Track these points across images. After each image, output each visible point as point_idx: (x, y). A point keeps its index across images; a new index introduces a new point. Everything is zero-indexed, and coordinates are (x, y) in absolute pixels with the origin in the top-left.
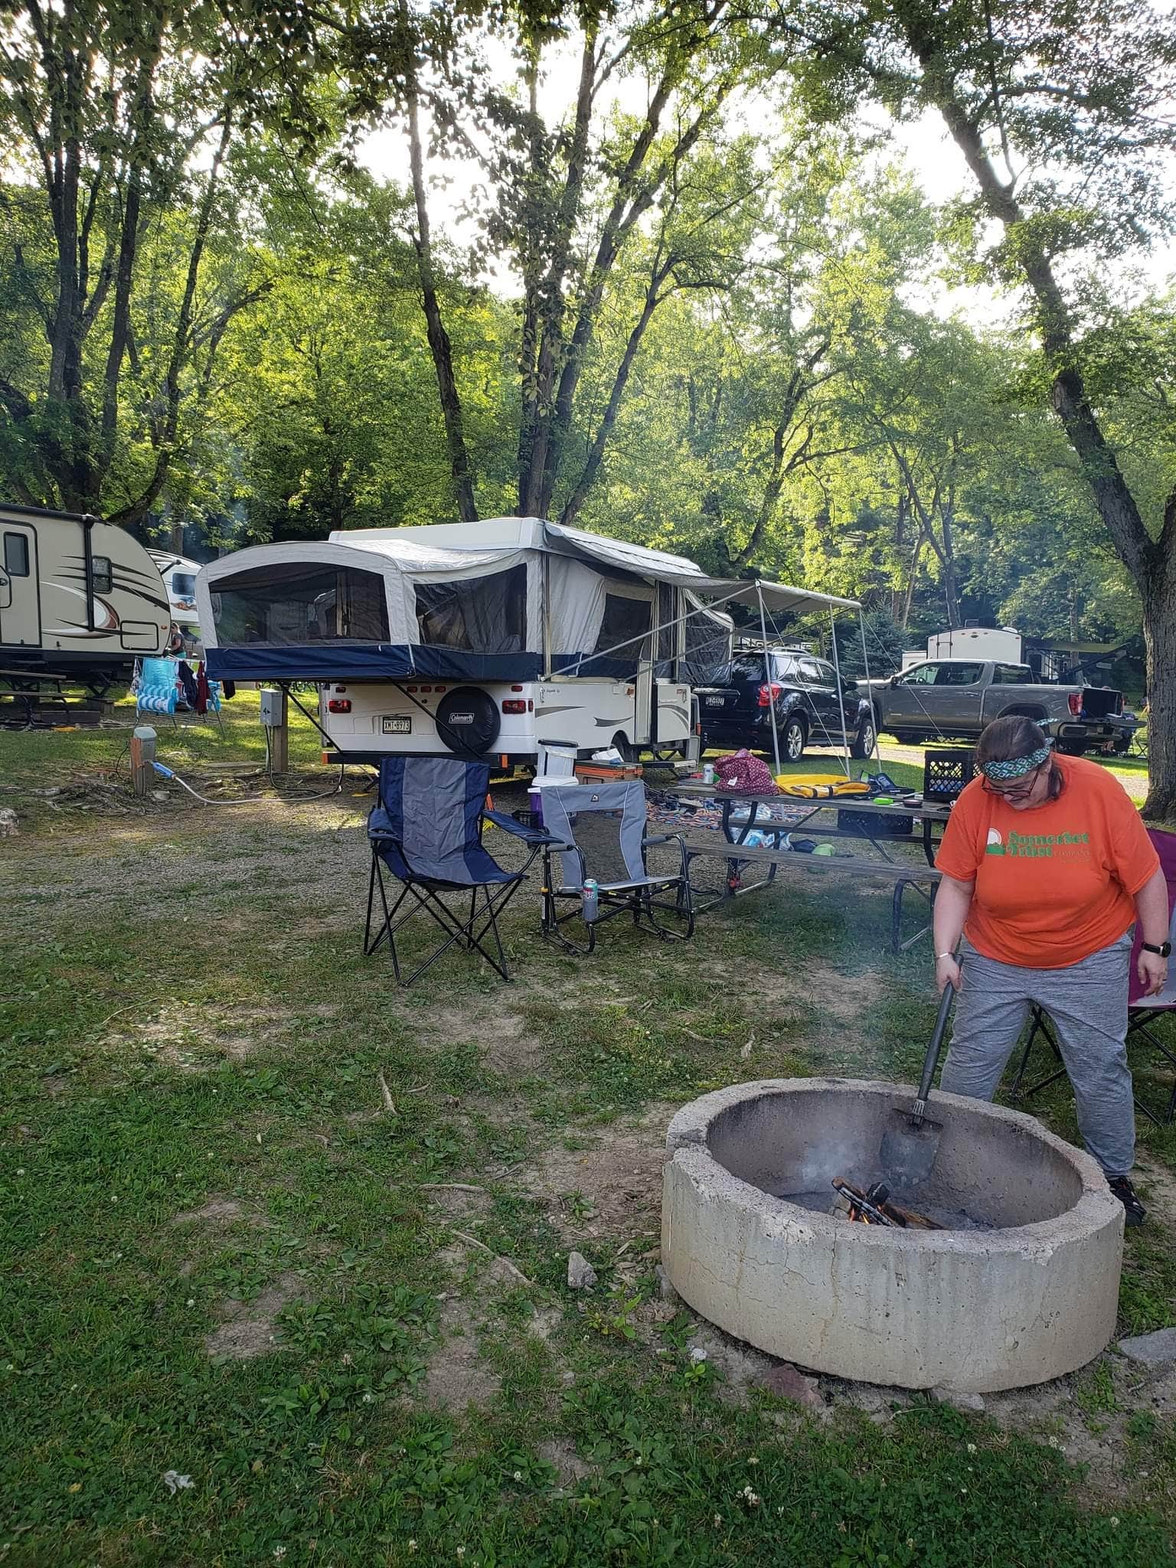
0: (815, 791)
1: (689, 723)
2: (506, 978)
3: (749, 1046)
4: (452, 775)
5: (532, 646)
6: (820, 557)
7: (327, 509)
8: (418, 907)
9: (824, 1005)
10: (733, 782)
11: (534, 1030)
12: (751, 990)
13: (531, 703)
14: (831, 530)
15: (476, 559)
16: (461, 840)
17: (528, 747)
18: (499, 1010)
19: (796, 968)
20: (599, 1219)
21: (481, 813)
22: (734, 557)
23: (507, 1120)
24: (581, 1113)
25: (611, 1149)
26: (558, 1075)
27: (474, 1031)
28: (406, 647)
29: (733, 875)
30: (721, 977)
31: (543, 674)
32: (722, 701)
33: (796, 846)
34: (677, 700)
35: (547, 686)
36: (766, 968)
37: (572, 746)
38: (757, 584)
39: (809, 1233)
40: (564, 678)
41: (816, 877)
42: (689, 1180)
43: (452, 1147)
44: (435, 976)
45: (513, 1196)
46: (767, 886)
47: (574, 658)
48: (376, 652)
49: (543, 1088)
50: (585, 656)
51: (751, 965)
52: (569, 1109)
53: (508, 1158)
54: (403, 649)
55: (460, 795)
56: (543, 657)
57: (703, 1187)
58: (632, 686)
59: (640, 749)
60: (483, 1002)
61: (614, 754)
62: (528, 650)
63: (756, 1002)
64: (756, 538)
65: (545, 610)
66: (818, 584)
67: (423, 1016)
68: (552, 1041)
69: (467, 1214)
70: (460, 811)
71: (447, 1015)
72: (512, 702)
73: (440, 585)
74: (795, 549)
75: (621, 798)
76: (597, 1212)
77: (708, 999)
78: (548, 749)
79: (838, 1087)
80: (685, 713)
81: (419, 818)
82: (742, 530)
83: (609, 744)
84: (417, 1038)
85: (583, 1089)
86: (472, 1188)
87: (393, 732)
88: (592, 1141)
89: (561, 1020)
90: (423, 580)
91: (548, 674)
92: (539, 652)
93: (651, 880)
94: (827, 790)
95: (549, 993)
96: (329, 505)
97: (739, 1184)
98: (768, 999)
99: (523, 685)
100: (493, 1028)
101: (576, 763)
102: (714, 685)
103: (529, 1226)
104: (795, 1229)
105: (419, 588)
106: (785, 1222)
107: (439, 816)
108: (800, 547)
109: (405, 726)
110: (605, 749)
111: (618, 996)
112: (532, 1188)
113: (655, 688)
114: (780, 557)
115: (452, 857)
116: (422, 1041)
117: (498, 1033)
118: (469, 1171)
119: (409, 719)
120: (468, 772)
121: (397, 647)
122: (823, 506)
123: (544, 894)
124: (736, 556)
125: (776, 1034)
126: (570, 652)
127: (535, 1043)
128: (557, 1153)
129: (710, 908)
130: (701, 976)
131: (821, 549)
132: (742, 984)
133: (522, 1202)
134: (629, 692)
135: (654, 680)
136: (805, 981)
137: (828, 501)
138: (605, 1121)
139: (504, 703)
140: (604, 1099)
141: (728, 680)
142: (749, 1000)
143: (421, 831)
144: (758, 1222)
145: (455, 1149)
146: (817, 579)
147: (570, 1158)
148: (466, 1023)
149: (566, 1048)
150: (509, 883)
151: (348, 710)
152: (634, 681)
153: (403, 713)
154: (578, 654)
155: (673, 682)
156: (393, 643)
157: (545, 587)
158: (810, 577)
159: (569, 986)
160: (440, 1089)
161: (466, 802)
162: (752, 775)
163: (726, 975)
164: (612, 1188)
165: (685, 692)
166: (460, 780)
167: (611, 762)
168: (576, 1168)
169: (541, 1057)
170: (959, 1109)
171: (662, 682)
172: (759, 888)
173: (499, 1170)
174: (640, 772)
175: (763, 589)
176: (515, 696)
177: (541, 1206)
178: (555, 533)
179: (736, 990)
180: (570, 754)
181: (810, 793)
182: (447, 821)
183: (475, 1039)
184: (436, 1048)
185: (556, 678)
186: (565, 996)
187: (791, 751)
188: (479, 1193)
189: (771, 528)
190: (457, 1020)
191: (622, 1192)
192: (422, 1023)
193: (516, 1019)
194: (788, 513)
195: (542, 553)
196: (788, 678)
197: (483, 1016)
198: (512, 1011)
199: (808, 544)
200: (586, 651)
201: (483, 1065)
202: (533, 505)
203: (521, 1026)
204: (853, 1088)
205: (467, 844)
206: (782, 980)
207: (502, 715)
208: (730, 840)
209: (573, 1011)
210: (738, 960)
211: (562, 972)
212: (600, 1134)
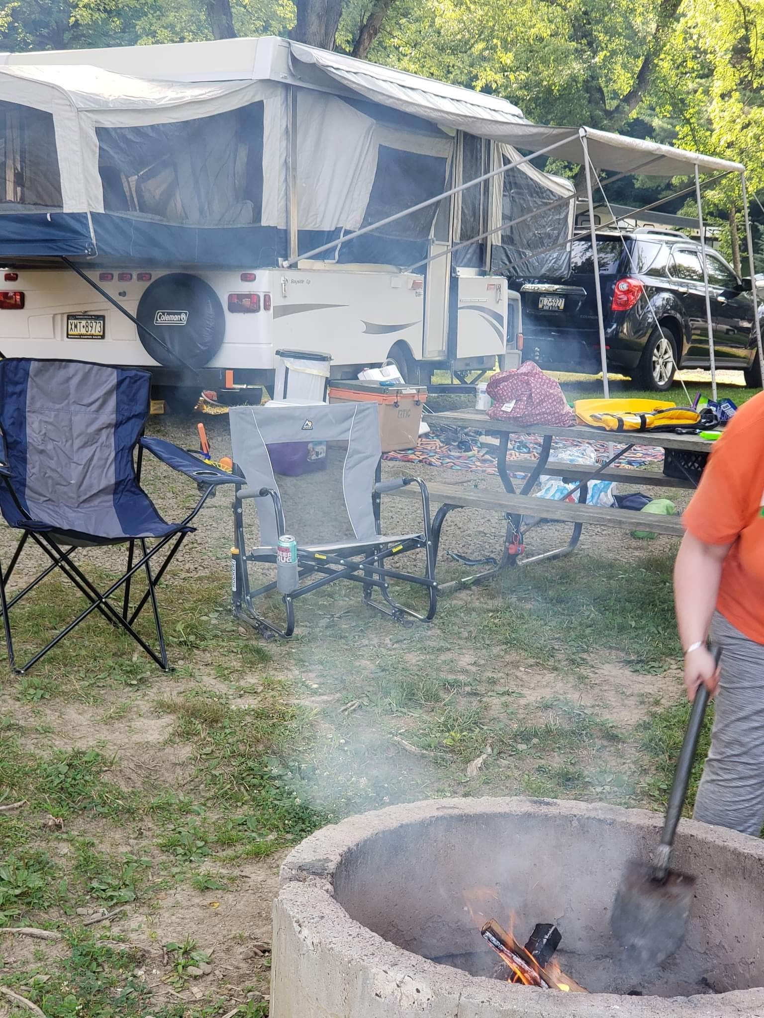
0: (621, 421)
1: (504, 331)
2: (163, 667)
3: (479, 761)
4: (97, 386)
5: (270, 217)
6: (734, 105)
7: (45, 31)
8: (51, 569)
9: (597, 710)
10: (508, 407)
11: (186, 735)
12: (502, 689)
13: (267, 298)
14: (752, 67)
15: (190, 94)
16: (109, 478)
17: (262, 359)
18: (144, 706)
19: (573, 662)
20: (211, 978)
21: (138, 441)
22: (611, 105)
23: (124, 849)
24: (229, 843)
25: (257, 890)
26: (208, 795)
27: (104, 734)
28: (83, 216)
29: (514, 538)
30: (464, 671)
31: (286, 257)
32: (561, 303)
33: (622, 502)
34: (486, 299)
35: (292, 274)
36: (531, 661)
37: (323, 358)
38: (582, 132)
39: (427, 992)
40: (318, 265)
41: (640, 543)
42: (291, 923)
43: (36, 881)
44: (66, 661)
45: (99, 945)
46: (566, 555)
47: (332, 235)
48: (44, 222)
49: (185, 810)
50: (347, 232)
51: (513, 656)
52: (212, 838)
53: (111, 898)
54: (79, 218)
55: (108, 415)
56: (286, 232)
57: (305, 932)
58: (420, 278)
59: (431, 366)
60: (126, 697)
61: (392, 373)
62: (264, 223)
63: (506, 705)
64: (643, 78)
65: (290, 167)
66: (730, 145)
67: (37, 713)
68: (208, 750)
69: (32, 967)
70: (108, 439)
71: (72, 713)
72: (240, 297)
73: (136, 130)
74: (699, 95)
75: (345, 425)
76: (208, 969)
77: (438, 699)
78: (290, 363)
79: (544, 809)
80: (499, 318)
81: (50, 446)
82: (624, 66)
83: (383, 359)
84: (22, 741)
85: (239, 814)
86: (46, 933)
87: (81, 336)
88: (233, 880)
89: (226, 722)
90: (109, 122)
91: (293, 258)
92: (282, 227)
93: (383, 539)
94: (639, 420)
95: (221, 688)
96: (47, 26)
97: (355, 928)
98: (523, 702)
99: (258, 273)
100: (131, 730)
101: (329, 383)
102: (543, 279)
103: (112, 984)
104: (410, 987)
105: (101, 132)
106: (399, 977)
107: (77, 443)
108: (706, 92)
109: (96, 329)
110: (378, 365)
111: (314, 693)
112: (133, 936)
113: (454, 281)
114: (679, 106)
115: (96, 502)
116: (28, 745)
117: (136, 738)
118: (54, 913)
119: (102, 318)
120: (119, 384)
121: (72, 215)
122: (742, 32)
123: (234, 556)
124: (615, 103)
125: (522, 747)
126: (327, 227)
127: (185, 751)
128: (182, 894)
129: (477, 582)
130: (438, 670)
131: (736, 95)
132: (493, 682)
133: (109, 953)
134: (415, 285)
135: (453, 270)
136: (582, 678)
137: (747, 25)
138: (259, 855)
139: (230, 297)
140: (264, 825)
141: (564, 272)
142: (496, 702)
143: (53, 464)
144: (366, 979)
145: (39, 883)
146: (729, 138)
147: (196, 901)
148: (95, 723)
149: (226, 760)
150: (168, 537)
151: (21, 305)
152: (423, 270)
153: (93, 310)
154: (338, 230)
155: (483, 273)
156: (66, 210)
157: (291, 133)
158: (721, 135)
159: (252, 680)
160: (39, 807)
161: (118, 425)
162: (536, 398)
163: (474, 669)
164: (240, 940)
165: (499, 288)
166: (108, 394)
167: (382, 384)
168: (200, 913)
169: (192, 770)
170: (703, 843)
171: (466, 273)
172: (555, 557)
173: (98, 911)
174: (423, 398)
175: (591, 141)
176: (245, 288)
177: (137, 959)
178: (304, 59)
179: (481, 689)
180: (320, 370)
181: (615, 424)
182: (88, 452)
183: (102, 745)
184: (46, 755)
185: (303, 263)
186: (242, 693)
187: (656, 374)
188: (55, 941)
189: (665, 65)
190: (84, 720)
191: (251, 944)
192: (33, 722)
193: (168, 719)
194: (691, 43)
195: (287, 86)
196: (654, 273)
197: (122, 714)
198: (163, 708)
199: (718, 86)
200: (348, 227)
201: (106, 778)
202: (314, 26)
203: (170, 730)
204: (564, 812)
205: (118, 484)
206: (550, 677)
207: (227, 314)
208: (510, 489)
209: (247, 713)
210: (496, 650)
211: (244, 661)
212: (248, 870)
